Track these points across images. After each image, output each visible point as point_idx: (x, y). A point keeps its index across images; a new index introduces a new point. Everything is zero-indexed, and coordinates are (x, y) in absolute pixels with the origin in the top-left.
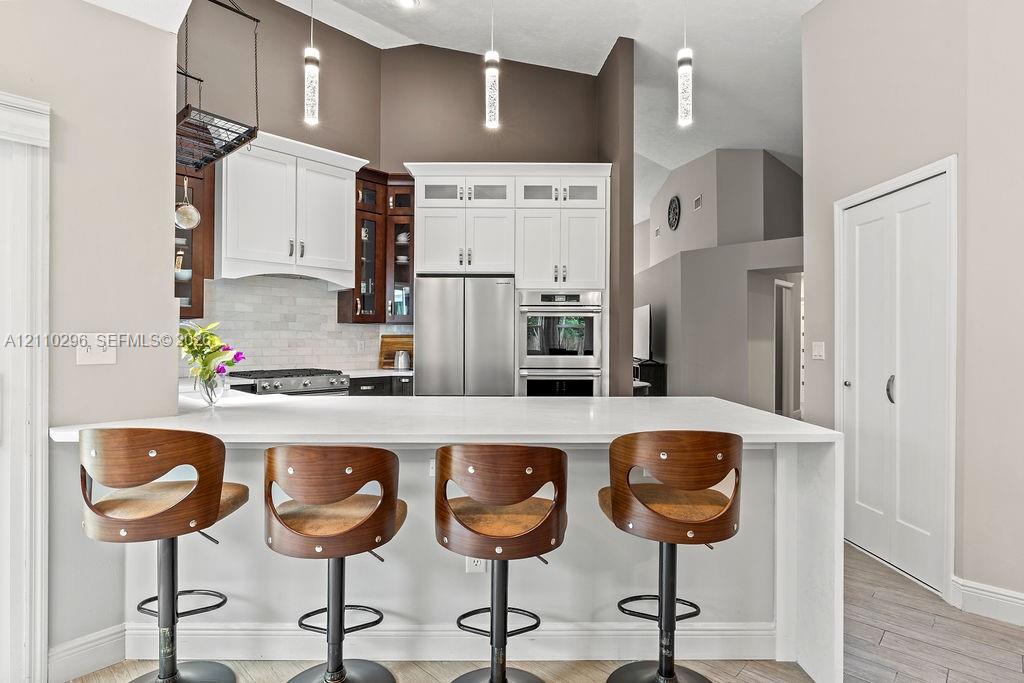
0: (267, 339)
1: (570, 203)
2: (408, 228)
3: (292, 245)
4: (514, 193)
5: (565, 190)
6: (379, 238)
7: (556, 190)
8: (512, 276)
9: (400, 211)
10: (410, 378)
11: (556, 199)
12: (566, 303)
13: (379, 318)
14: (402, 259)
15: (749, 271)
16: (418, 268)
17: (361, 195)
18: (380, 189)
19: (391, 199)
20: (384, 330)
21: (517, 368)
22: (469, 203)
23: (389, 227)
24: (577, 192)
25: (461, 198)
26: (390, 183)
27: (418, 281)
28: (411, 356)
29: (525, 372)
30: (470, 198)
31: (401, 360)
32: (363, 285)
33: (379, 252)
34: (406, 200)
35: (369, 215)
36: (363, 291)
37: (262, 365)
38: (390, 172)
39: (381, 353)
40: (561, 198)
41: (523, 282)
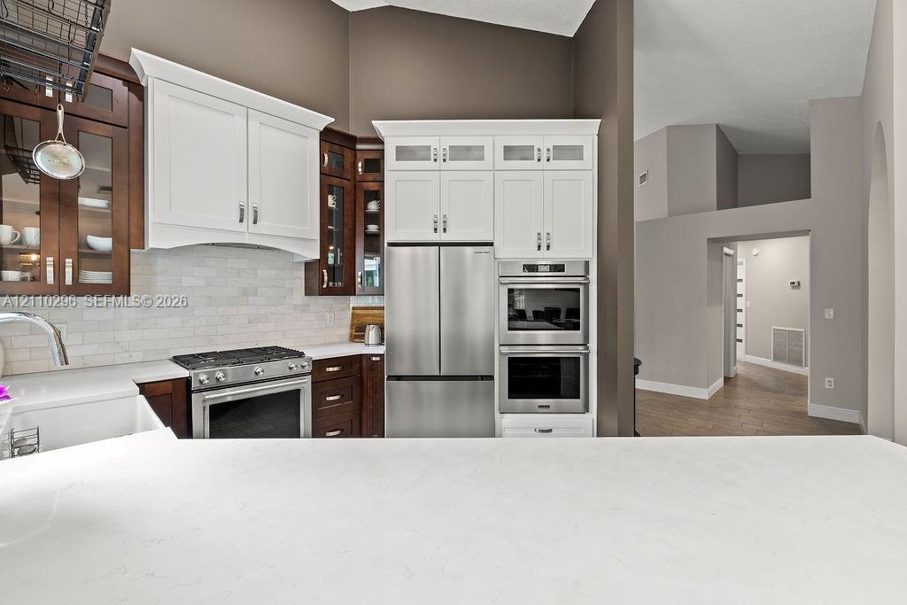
0: (222, 316)
1: (554, 164)
2: (378, 195)
3: (242, 210)
4: (493, 154)
5: (548, 150)
6: (347, 205)
7: (539, 150)
8: (491, 244)
9: (370, 176)
10: (381, 356)
11: (539, 160)
12: (550, 274)
13: (349, 290)
14: (373, 228)
15: (708, 239)
16: (389, 237)
17: (326, 158)
18: (348, 153)
19: (360, 165)
20: (354, 301)
21: (497, 345)
22: (444, 166)
23: (357, 194)
24: (561, 152)
25: (435, 160)
26: (359, 147)
27: (389, 251)
28: (382, 329)
29: (505, 350)
30: (444, 160)
31: (372, 334)
32: (331, 256)
33: (348, 220)
34: (375, 165)
35: (336, 181)
36: (331, 261)
37: (217, 345)
38: (359, 135)
39: (352, 325)
40: (544, 159)
41: (504, 251)
